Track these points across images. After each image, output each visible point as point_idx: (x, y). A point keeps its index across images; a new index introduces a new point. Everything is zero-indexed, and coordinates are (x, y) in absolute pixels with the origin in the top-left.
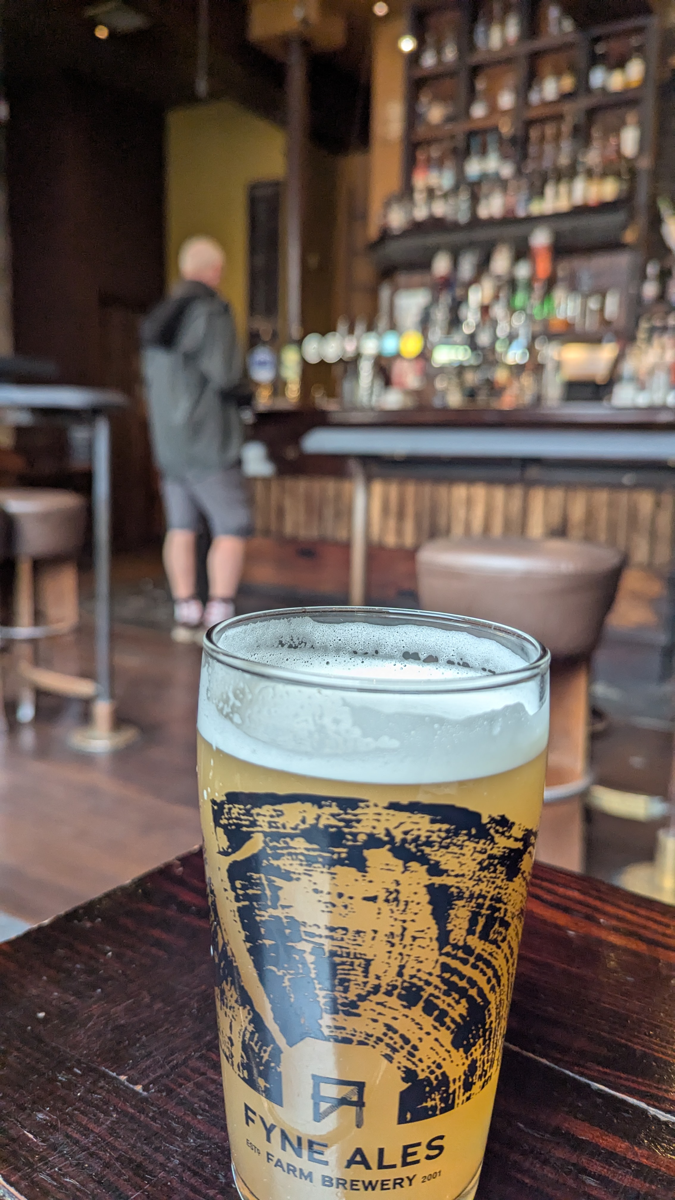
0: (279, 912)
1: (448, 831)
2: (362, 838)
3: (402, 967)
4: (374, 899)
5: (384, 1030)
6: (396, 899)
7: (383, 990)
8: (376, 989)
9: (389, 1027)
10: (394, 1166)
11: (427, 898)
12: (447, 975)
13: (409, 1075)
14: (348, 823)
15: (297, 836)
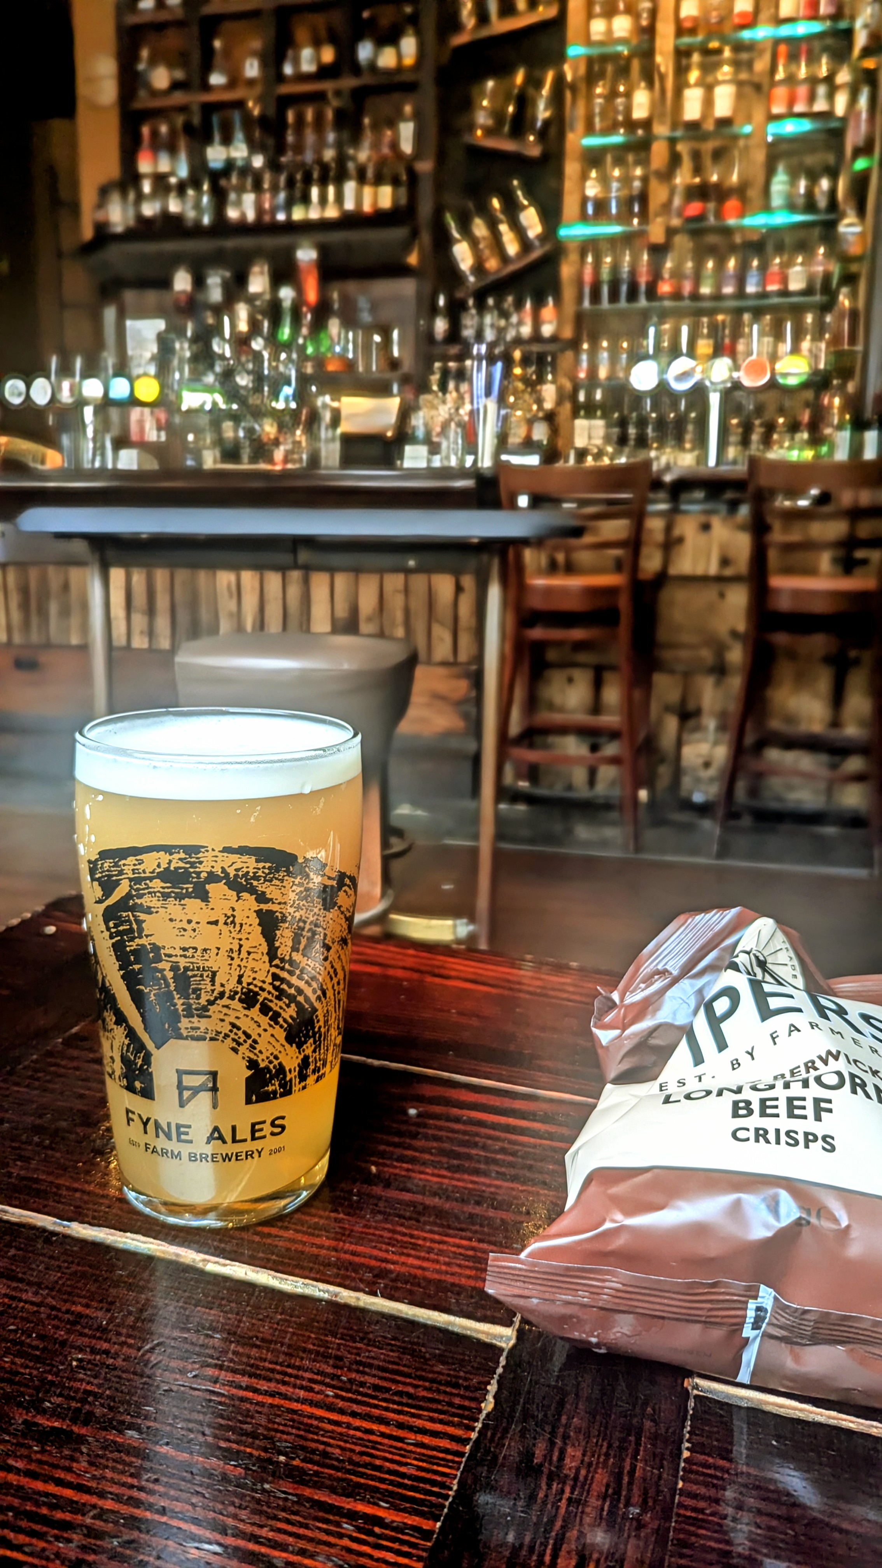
0: (144, 941)
1: (269, 868)
2: (204, 875)
3: (241, 977)
4: (216, 923)
5: (230, 1027)
6: (233, 922)
7: (227, 995)
8: (222, 995)
9: (234, 1025)
10: (245, 1140)
11: (257, 921)
12: (277, 983)
13: (252, 1064)
14: (193, 865)
15: (154, 878)
